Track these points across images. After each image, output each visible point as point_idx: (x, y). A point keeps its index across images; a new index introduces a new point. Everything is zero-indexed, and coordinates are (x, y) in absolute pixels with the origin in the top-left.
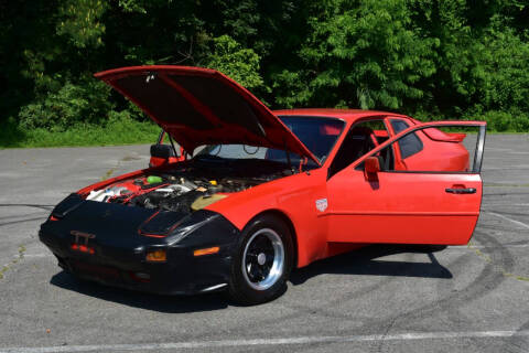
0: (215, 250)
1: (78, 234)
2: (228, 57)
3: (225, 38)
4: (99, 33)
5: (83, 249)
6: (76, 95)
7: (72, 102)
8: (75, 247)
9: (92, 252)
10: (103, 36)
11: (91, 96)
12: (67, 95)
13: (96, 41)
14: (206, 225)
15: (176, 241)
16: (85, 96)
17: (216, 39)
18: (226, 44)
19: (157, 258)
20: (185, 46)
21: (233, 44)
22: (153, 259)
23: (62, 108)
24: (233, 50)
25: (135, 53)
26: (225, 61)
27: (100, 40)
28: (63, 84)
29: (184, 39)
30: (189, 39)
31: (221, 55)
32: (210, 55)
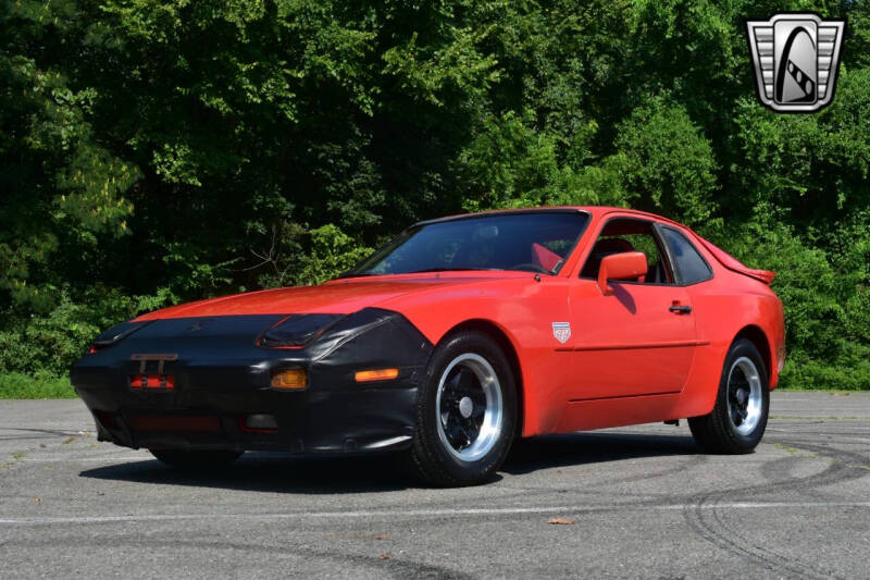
0: (392, 374)
1: (144, 358)
2: (333, 260)
3: (328, 229)
4: (124, 213)
5: (153, 383)
6: (79, 317)
7: (74, 328)
8: (138, 383)
9: (169, 385)
10: (130, 220)
11: (105, 321)
12: (64, 318)
13: (117, 226)
14: (376, 329)
15: (326, 353)
16: (95, 321)
17: (313, 232)
18: (331, 239)
19: (290, 381)
20: (263, 243)
21: (343, 239)
22: (283, 384)
23: (54, 340)
24: (343, 249)
25: (180, 251)
26: (328, 267)
27: (124, 226)
28: (58, 302)
29: (261, 229)
30: (269, 230)
31: (321, 257)
32: (303, 258)
